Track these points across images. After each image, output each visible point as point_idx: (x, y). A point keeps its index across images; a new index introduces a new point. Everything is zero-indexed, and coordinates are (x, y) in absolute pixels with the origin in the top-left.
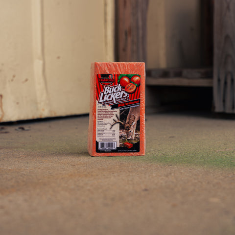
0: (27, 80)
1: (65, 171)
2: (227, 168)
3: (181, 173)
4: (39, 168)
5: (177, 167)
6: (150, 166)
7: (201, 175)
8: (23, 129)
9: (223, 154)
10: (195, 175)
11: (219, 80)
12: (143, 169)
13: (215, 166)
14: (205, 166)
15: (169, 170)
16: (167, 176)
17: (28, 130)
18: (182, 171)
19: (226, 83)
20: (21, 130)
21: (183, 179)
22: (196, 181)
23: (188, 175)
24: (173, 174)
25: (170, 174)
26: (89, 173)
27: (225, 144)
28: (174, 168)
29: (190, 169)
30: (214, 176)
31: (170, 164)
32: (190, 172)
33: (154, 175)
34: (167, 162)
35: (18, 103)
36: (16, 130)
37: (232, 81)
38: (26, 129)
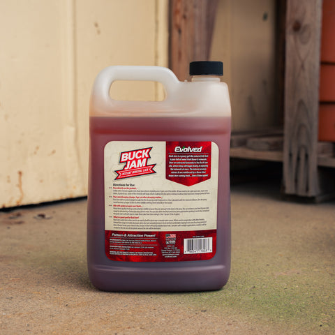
0: (54, 152)
8: (43, 216)
11: (290, 155)
17: (49, 218)
19: (298, 159)
20: (40, 218)
35: (41, 181)
36: (35, 218)
37: (307, 156)
38: (47, 216)
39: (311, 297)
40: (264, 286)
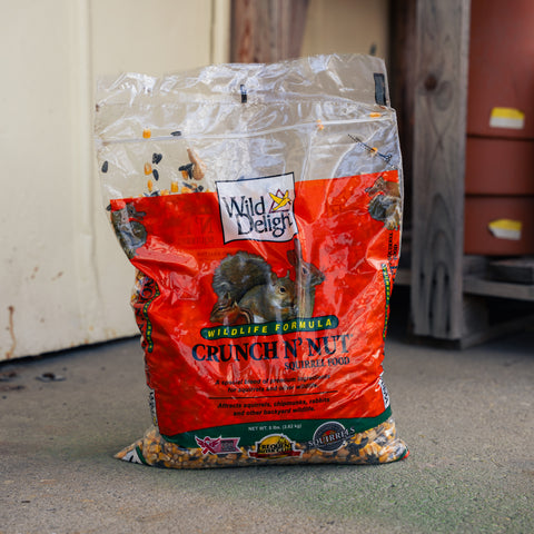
8: (51, 376)
11: (422, 276)
17: (60, 380)
19: (434, 282)
20: (47, 379)
35: (42, 320)
36: (38, 379)
37: (447, 279)
38: (58, 377)
39: (475, 500)
40: (407, 485)
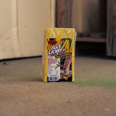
0: (8, 38)
1: (24, 90)
2: (114, 89)
3: (89, 91)
4: (10, 88)
5: (87, 88)
6: (72, 87)
7: (100, 93)
9: (112, 80)
10: (96, 93)
12: (68, 88)
13: (107, 87)
14: (102, 87)
15: (82, 89)
16: (81, 93)
18: (89, 90)
21: (89, 95)
22: (97, 97)
23: (92, 93)
24: (84, 92)
25: (83, 92)
26: (37, 91)
27: (112, 74)
28: (85, 88)
29: (94, 89)
30: (107, 93)
31: (83, 86)
32: (94, 91)
33: (74, 93)
34: (81, 84)
35: (3, 50)
